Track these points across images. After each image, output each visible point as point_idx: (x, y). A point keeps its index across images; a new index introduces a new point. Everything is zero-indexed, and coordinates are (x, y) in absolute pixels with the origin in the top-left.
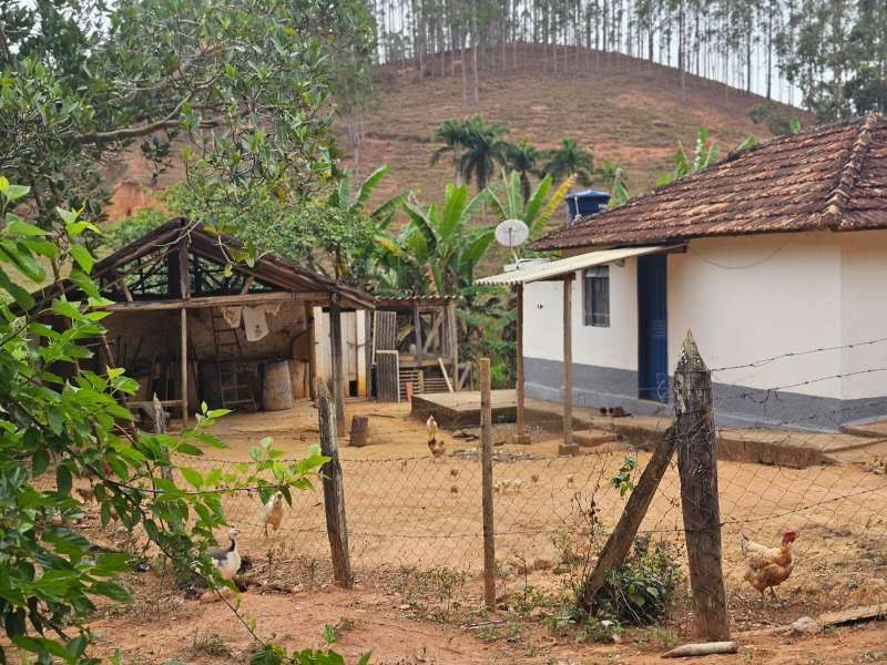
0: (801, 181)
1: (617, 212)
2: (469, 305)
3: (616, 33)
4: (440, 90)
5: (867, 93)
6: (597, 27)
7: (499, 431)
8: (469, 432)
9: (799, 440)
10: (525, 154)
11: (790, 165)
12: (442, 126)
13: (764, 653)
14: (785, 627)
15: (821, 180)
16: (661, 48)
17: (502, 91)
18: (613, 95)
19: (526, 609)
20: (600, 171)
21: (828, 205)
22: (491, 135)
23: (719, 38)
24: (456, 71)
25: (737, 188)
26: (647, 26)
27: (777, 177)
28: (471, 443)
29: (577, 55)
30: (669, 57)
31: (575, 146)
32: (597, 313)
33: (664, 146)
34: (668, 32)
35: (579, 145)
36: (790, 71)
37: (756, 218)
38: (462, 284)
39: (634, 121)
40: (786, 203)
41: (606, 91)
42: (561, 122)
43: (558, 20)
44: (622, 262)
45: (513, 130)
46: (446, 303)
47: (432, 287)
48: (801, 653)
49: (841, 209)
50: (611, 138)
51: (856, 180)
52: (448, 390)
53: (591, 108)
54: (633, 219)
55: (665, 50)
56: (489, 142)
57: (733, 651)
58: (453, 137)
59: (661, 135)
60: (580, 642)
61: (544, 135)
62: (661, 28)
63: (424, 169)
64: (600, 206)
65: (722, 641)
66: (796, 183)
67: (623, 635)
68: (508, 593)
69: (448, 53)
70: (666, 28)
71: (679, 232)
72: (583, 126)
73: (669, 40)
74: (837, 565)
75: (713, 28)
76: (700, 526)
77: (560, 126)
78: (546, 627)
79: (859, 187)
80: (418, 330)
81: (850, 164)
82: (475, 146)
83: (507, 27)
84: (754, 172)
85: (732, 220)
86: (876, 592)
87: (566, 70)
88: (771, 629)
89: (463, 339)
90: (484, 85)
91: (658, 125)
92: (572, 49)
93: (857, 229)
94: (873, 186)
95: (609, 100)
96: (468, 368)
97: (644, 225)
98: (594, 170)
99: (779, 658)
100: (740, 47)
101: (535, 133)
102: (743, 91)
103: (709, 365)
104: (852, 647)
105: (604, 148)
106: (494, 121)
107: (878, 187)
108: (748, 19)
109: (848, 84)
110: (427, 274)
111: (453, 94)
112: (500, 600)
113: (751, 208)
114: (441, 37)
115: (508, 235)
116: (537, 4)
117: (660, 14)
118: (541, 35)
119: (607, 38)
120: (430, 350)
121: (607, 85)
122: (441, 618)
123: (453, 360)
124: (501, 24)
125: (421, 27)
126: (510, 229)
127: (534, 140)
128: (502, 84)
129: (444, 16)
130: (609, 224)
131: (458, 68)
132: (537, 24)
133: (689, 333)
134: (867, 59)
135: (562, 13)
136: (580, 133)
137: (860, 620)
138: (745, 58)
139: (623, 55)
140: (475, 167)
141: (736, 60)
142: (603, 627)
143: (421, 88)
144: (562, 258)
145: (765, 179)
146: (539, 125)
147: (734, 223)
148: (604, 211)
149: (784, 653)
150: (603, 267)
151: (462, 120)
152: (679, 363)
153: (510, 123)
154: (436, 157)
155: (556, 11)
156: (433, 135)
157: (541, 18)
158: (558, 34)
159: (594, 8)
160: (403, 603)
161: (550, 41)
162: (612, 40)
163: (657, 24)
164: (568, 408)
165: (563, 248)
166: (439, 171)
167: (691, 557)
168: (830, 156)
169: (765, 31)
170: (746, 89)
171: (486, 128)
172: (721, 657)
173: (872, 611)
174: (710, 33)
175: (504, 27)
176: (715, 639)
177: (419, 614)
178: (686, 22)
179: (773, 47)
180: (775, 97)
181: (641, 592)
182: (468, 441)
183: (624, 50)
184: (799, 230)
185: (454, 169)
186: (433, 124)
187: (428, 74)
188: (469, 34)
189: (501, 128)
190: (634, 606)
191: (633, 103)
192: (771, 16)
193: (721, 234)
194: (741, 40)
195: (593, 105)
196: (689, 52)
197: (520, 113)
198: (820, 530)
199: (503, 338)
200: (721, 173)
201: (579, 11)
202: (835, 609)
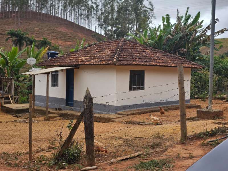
0: (107, 53)
1: (61, 57)
2: (18, 80)
3: (58, 12)
4: (8, 21)
5: (119, 33)
6: (53, 10)
7: (27, 115)
8: (18, 115)
9: (106, 116)
10: (33, 40)
11: (104, 49)
12: (9, 31)
13: (104, 168)
14: (108, 162)
15: (112, 53)
16: (69, 17)
17: (26, 23)
18: (57, 27)
19: (40, 161)
20: (53, 47)
21: (114, 59)
22: (24, 35)
23: (84, 16)
24: (13, 17)
25: (91, 53)
26: (66, 11)
27: (101, 51)
28: (19, 118)
29: (47, 16)
30: (71, 19)
31: (46, 40)
32: (55, 83)
33: (70, 42)
34: (71, 13)
35: (48, 39)
36: (101, 26)
37: (97, 61)
38: (16, 74)
39: (62, 34)
40: (104, 58)
41: (55, 26)
42: (43, 33)
43: (42, 6)
44: (62, 70)
45: (30, 34)
46: (11, 79)
47: (6, 75)
48: (113, 168)
49: (117, 60)
50: (56, 38)
51: (120, 54)
52: (11, 104)
53: (51, 30)
54: (65, 59)
55: (70, 17)
56: (23, 37)
57: (96, 169)
58: (12, 34)
59: (69, 39)
60: (56, 169)
61: (38, 36)
62: (69, 12)
63: (3, 42)
64: (56, 55)
65: (94, 166)
66: (106, 53)
67: (68, 167)
68: (34, 158)
69: (11, 12)
70: (71, 12)
71: (77, 63)
72: (49, 34)
73: (71, 15)
74: (119, 146)
75: (82, 13)
76: (89, 137)
77: (43, 34)
78: (47, 166)
79: (120, 55)
80: (3, 87)
81: (118, 49)
82: (19, 37)
83: (28, 7)
84: (95, 50)
85: (91, 61)
86: (129, 152)
87: (44, 20)
88: (105, 162)
89: (16, 90)
90: (21, 21)
91: (69, 36)
92: (46, 14)
93: (120, 65)
94: (124, 55)
95: (56, 29)
96: (17, 97)
97: (69, 61)
98: (52, 46)
99: (108, 169)
100: (89, 19)
101: (36, 35)
102: (89, 30)
103: (92, 96)
104: (125, 165)
105: (54, 41)
106: (24, 31)
107: (125, 55)
108: (91, 12)
109: (115, 30)
110: (5, 71)
111: (13, 23)
112: (33, 160)
113: (95, 59)
114: (9, 7)
115: (30, 62)
116: (37, 2)
117: (69, 8)
118: (37, 10)
119: (55, 13)
120: (6, 92)
121: (55, 25)
122: (17, 165)
123: (13, 95)
124: (26, 6)
125: (3, 4)
126: (31, 60)
127: (35, 37)
128: (27, 22)
129: (10, 2)
130: (58, 60)
131: (14, 16)
132: (36, 7)
133: (88, 88)
134: (118, 25)
135: (43, 5)
136: (48, 36)
137: (126, 159)
138: (90, 21)
139: (59, 17)
140: (18, 43)
141: (88, 22)
142: (63, 165)
143: (3, 20)
144: (45, 68)
145: (98, 52)
146: (36, 33)
147: (91, 62)
148: (57, 57)
149: (109, 168)
150: (57, 71)
151: (15, 30)
152: (85, 96)
153: (29, 32)
154: (7, 39)
155: (42, 4)
156: (6, 33)
157: (38, 5)
158: (42, 10)
159: (52, 4)
160: (4, 162)
161: (40, 12)
162: (57, 13)
163: (68, 10)
164: (47, 108)
165: (46, 66)
166: (8, 43)
167: (86, 145)
168: (114, 47)
169: (95, 15)
170: (90, 29)
171: (22, 33)
172: (93, 170)
173: (129, 156)
174: (82, 14)
175: (27, 7)
176: (92, 166)
177: (10, 165)
178: (76, 11)
179: (97, 20)
180: (97, 32)
181: (73, 155)
182: (18, 117)
183: (60, 16)
184: (107, 64)
185: (12, 43)
186: (7, 30)
187: (5, 17)
188: (17, 7)
189: (26, 33)
190: (71, 159)
191: (62, 30)
192: (96, 12)
193: (88, 64)
194: (89, 17)
195: (51, 29)
196: (76, 19)
197: (31, 29)
198: (114, 137)
199: (27, 90)
200: (87, 49)
201: (48, 5)
202: (120, 157)
